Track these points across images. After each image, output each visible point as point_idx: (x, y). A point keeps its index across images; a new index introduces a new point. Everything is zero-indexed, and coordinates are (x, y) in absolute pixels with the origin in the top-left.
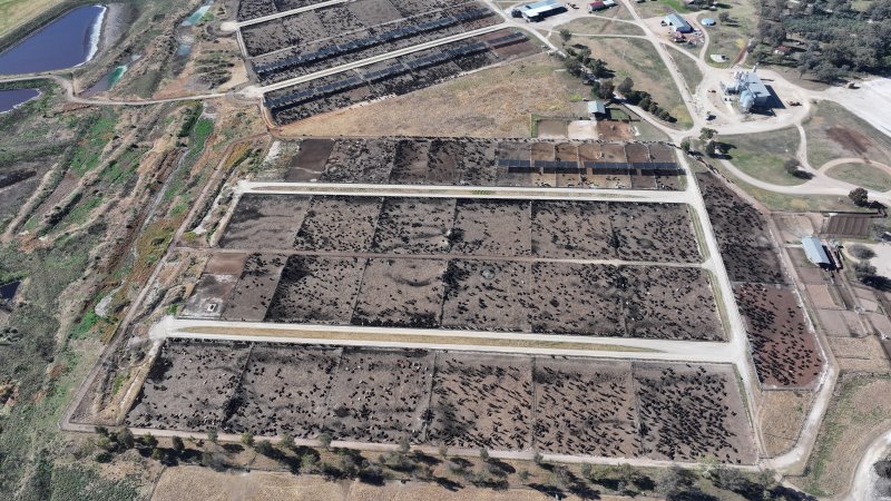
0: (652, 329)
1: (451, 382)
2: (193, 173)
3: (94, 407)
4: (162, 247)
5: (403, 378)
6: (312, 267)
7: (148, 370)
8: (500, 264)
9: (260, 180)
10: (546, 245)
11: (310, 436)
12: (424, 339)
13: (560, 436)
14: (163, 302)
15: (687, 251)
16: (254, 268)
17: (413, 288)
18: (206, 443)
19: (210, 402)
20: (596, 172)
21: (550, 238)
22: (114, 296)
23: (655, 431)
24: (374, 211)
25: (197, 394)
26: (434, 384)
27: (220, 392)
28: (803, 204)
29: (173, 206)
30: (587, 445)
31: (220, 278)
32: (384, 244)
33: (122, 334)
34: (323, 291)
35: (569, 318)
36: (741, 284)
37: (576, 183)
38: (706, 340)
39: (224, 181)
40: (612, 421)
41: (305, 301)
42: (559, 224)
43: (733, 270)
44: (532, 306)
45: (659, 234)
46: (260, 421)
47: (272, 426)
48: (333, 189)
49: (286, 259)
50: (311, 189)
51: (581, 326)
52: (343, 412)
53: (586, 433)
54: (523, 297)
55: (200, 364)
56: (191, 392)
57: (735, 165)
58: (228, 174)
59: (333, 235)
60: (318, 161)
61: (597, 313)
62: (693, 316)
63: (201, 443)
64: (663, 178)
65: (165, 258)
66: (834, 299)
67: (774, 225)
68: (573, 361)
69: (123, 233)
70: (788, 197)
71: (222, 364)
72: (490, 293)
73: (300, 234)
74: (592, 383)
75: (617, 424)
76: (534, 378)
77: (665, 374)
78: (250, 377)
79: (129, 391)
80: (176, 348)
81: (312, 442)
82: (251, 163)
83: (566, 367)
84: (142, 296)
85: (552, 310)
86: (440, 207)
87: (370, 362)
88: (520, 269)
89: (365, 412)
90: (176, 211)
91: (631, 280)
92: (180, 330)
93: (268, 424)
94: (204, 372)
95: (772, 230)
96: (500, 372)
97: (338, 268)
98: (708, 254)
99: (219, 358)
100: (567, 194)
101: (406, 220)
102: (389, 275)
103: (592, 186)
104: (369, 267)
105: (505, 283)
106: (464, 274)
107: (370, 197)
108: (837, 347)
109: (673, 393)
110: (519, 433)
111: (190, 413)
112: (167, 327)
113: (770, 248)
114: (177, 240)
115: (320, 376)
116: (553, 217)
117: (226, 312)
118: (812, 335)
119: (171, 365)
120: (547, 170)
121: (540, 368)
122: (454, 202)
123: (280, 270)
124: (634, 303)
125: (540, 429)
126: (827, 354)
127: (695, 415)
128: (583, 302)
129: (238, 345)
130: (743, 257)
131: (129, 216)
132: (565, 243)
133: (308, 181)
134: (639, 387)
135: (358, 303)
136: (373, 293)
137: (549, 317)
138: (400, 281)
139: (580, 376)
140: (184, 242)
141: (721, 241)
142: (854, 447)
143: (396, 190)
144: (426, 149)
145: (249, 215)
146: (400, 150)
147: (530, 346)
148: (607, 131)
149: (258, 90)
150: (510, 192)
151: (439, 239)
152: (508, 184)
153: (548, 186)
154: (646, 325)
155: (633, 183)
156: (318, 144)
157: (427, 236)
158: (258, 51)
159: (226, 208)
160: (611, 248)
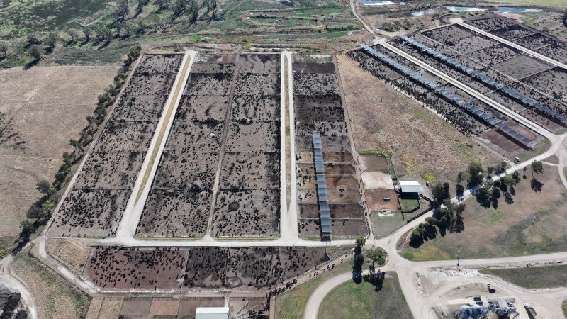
0: (153, 201)
2: (297, 39)
4: (241, 42)
6: (225, 81)
7: (169, 54)
8: (219, 140)
9: (293, 57)
14: (206, 49)
15: (224, 229)
16: (225, 66)
17: (205, 111)
19: (149, 69)
21: (242, 160)
24: (268, 93)
25: (154, 66)
27: (153, 70)
31: (220, 59)
32: (240, 99)
33: (190, 45)
35: (171, 166)
38: (139, 225)
41: (201, 82)
42: (256, 164)
44: (183, 152)
45: (244, 215)
46: (136, 81)
49: (231, 73)
54: (191, 149)
55: (170, 64)
56: (156, 64)
59: (248, 84)
60: (312, 70)
65: (234, 44)
69: (250, 32)
71: (169, 68)
72: (196, 137)
73: (250, 74)
78: (160, 75)
80: (179, 57)
82: (308, 52)
85: (179, 160)
86: (273, 115)
88: (214, 147)
92: (189, 56)
94: (165, 65)
98: (220, 241)
101: (260, 104)
102: (215, 103)
105: (204, 142)
106: (212, 126)
107: (280, 90)
111: (146, 66)
112: (191, 53)
113: (226, 285)
116: (263, 162)
117: (198, 64)
118: (128, 289)
119: (171, 58)
122: (277, 119)
123: (223, 72)
124: (178, 195)
128: (183, 173)
132: (236, 166)
135: (197, 96)
136: (203, 99)
137: (174, 159)
138: (211, 107)
140: (244, 46)
143: (287, 98)
144: (332, 106)
145: (265, 58)
146: (329, 96)
147: (154, 151)
148: (380, 195)
149: (382, 42)
150: (288, 142)
151: (242, 116)
152: (297, 141)
153: (297, 159)
154: (158, 199)
155: (306, 205)
156: (329, 68)
157: (246, 112)
158: (429, 34)
159: (270, 51)
160: (229, 187)
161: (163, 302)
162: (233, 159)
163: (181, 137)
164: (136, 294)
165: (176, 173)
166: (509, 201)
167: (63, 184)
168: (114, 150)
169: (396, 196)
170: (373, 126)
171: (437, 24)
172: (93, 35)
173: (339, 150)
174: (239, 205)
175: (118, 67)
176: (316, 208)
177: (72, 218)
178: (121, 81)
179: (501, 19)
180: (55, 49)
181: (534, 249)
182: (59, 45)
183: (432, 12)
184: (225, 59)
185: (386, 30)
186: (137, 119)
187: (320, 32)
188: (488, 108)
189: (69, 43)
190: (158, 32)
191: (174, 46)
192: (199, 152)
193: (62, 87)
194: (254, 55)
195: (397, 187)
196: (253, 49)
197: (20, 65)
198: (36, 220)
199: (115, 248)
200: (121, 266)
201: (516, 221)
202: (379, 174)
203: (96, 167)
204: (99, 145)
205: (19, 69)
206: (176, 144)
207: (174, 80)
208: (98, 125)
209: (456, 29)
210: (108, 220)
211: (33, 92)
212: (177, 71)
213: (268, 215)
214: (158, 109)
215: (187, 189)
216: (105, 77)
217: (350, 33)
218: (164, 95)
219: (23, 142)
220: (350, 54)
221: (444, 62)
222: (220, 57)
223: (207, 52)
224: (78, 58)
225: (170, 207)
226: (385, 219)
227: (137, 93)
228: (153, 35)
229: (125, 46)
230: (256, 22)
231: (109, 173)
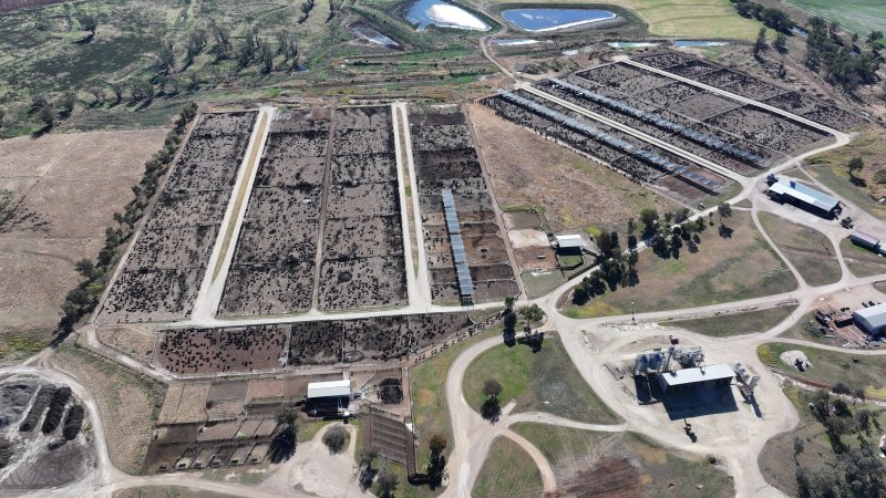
0: (237, 278)
4: (336, 94)
6: (318, 139)
7: (237, 111)
9: (407, 108)
14: (288, 104)
15: (335, 302)
16: (317, 122)
18: (185, 135)
21: (350, 226)
22: (294, 92)
24: (378, 151)
26: (206, 192)
27: (217, 132)
28: (427, 400)
31: (308, 115)
32: (341, 159)
33: (265, 100)
35: (257, 238)
42: (368, 230)
44: (271, 222)
45: (358, 286)
46: (195, 145)
48: (401, 133)
49: (326, 130)
50: (400, 126)
51: (247, 244)
54: (280, 218)
56: (220, 125)
57: (495, 348)
59: (351, 141)
61: (260, 251)
62: (250, 301)
66: (260, 399)
71: (238, 129)
72: (286, 204)
74: (191, 251)
78: (227, 137)
80: (252, 115)
82: (428, 101)
85: (266, 231)
86: (386, 175)
97: (317, 148)
98: (330, 314)
100: (413, 232)
101: (369, 163)
102: (309, 165)
104: (316, 157)
105: (297, 209)
106: (307, 191)
107: (394, 147)
111: (206, 127)
112: (267, 110)
113: (343, 361)
116: (379, 226)
117: (279, 122)
118: (214, 373)
119: (240, 116)
122: (392, 179)
123: (315, 130)
124: (269, 269)
128: (273, 244)
132: (343, 233)
133: (410, 123)
136: (291, 162)
137: (259, 230)
140: (340, 99)
143: (404, 155)
144: (465, 160)
145: (370, 112)
146: (461, 149)
147: (230, 223)
148: (534, 253)
149: (526, 86)
150: (410, 204)
151: (346, 178)
152: (422, 202)
153: (424, 221)
154: (243, 275)
155: (440, 270)
156: (457, 118)
157: (351, 173)
158: (587, 75)
159: (376, 103)
160: (337, 257)
161: (263, 383)
162: (338, 226)
163: (266, 206)
164: (225, 377)
165: (264, 245)
166: (693, 249)
167: (109, 266)
168: (174, 225)
169: (552, 253)
170: (518, 179)
171: (596, 63)
172: (127, 94)
173: (477, 209)
174: (351, 276)
175: (166, 131)
176: (453, 272)
177: (128, 302)
178: (174, 146)
179: (678, 55)
180: (73, 113)
181: (723, 297)
182: (78, 108)
183: (588, 49)
184: (315, 114)
185: (529, 72)
186: (202, 188)
187: (442, 78)
188: (664, 153)
189: (92, 105)
190: (219, 87)
191: (242, 103)
192: (291, 220)
193: (89, 157)
194: (355, 108)
195: (554, 243)
196: (353, 101)
197: (25, 133)
198: (79, 307)
199: (192, 330)
200: (203, 350)
201: (703, 270)
202: (530, 231)
203: (152, 245)
204: (153, 221)
205: (27, 138)
206: (259, 213)
207: (248, 141)
208: (148, 197)
209: (620, 68)
210: (179, 302)
211: (50, 165)
212: (251, 131)
213: (391, 283)
214: (230, 176)
215: (280, 262)
216: (150, 142)
217: (483, 78)
218: (236, 159)
219: (46, 223)
220: (484, 102)
221: (607, 105)
222: (308, 113)
223: (289, 108)
224: (109, 122)
225: (259, 283)
226: (540, 278)
227: (198, 160)
228: (213, 91)
229: (174, 105)
230: (354, 71)
231: (171, 250)
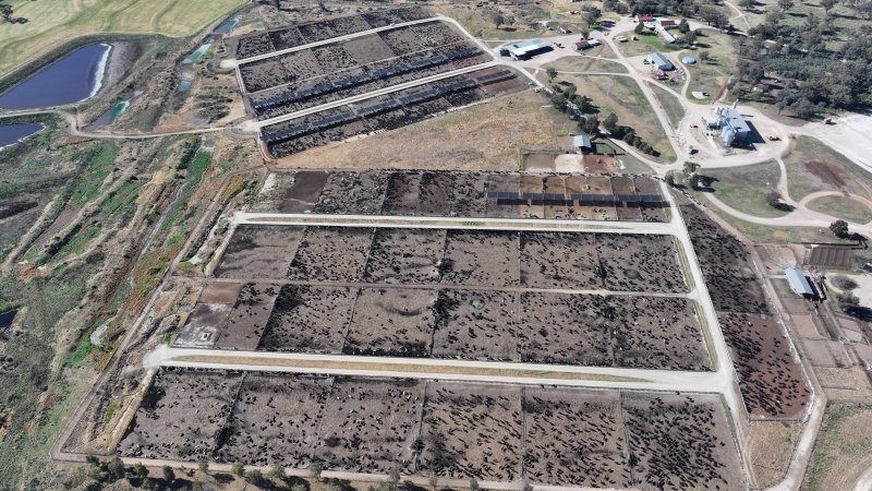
0: (640, 359)
1: (441, 411)
2: (190, 204)
3: (86, 436)
4: (159, 276)
5: (394, 407)
6: (305, 296)
7: (141, 399)
8: (490, 294)
9: (256, 211)
10: (535, 275)
11: (300, 466)
12: (415, 368)
13: (550, 467)
14: (157, 331)
15: (673, 282)
16: (248, 298)
17: (405, 317)
18: (197, 473)
19: (202, 431)
20: (583, 204)
21: (539, 268)
22: (109, 325)
23: (644, 462)
24: (366, 242)
25: (189, 422)
26: (424, 413)
27: (212, 422)
28: (785, 236)
29: (170, 236)
30: (577, 475)
31: (214, 307)
32: (376, 274)
33: (116, 362)
34: (315, 320)
35: (558, 348)
36: (726, 314)
37: (563, 215)
38: (694, 370)
39: (220, 212)
40: (601, 452)
41: (297, 331)
42: (547, 255)
43: (718, 300)
44: (521, 336)
45: (645, 265)
46: (251, 451)
47: (263, 456)
48: (327, 220)
49: (279, 288)
50: (305, 220)
51: (570, 355)
52: (334, 442)
53: (576, 463)
54: (512, 327)
55: (193, 393)
56: (183, 421)
57: (718, 197)
58: (225, 206)
59: (326, 265)
60: (312, 193)
61: (585, 343)
62: (681, 346)
63: (192, 473)
64: (649, 210)
65: (161, 287)
66: (819, 329)
67: (757, 257)
68: (562, 390)
69: (120, 262)
70: (772, 230)
71: (215, 392)
72: (480, 322)
73: (294, 263)
74: (581, 413)
75: (607, 454)
76: (524, 408)
77: (654, 403)
78: (241, 406)
79: (121, 420)
80: (170, 376)
81: (303, 472)
82: (247, 194)
83: (555, 396)
84: (138, 325)
85: (541, 340)
86: (431, 238)
87: (361, 391)
88: (509, 299)
89: (356, 442)
90: (173, 241)
91: (619, 310)
92: (173, 359)
93: (259, 454)
94: (196, 401)
95: (755, 261)
96: (490, 401)
97: (331, 297)
98: (694, 285)
99: (211, 387)
100: (555, 225)
101: (397, 250)
102: (381, 305)
103: (579, 217)
104: (360, 297)
105: (495, 313)
106: (454, 304)
107: (362, 228)
108: (823, 377)
109: (662, 423)
110: (509, 463)
111: (182, 442)
112: (161, 356)
113: (754, 278)
114: (173, 270)
115: (311, 405)
116: (541, 248)
117: (219, 341)
118: (798, 365)
119: (164, 393)
120: (535, 202)
121: (529, 398)
122: (444, 233)
123: (273, 299)
124: (621, 333)
125: (530, 459)
126: (813, 384)
127: (684, 445)
128: (571, 332)
129: (231, 374)
130: (728, 288)
131: (127, 246)
132: (553, 274)
133: (302, 212)
134: (627, 416)
135: (349, 332)
136: (365, 323)
137: (538, 346)
138: (391, 310)
139: (569, 405)
140: (179, 272)
141: (706, 273)
142: (845, 478)
143: (388, 222)
144: (417, 181)
145: (244, 245)
146: (391, 182)
147: (519, 375)
148: (592, 164)
149: (256, 124)
150: (500, 224)
151: (429, 270)
152: (497, 216)
153: (535, 218)
154: (633, 355)
155: (618, 214)
156: (312, 177)
157: (417, 266)
158: (255, 87)
159: (221, 238)
160: (598, 279)
169: (592, 154)
171: (229, 78)
173: (517, 184)
174: (630, 270)
176: (621, 208)
183: (188, 75)
184: (217, 299)
185: (220, 116)
187: (182, 177)
191: (105, 393)
194: (224, 258)
195: (579, 152)
196: (196, 260)
213: (640, 245)
217: (208, 149)
220: (276, 155)
222: (205, 307)
223: (172, 330)
226: (627, 165)
